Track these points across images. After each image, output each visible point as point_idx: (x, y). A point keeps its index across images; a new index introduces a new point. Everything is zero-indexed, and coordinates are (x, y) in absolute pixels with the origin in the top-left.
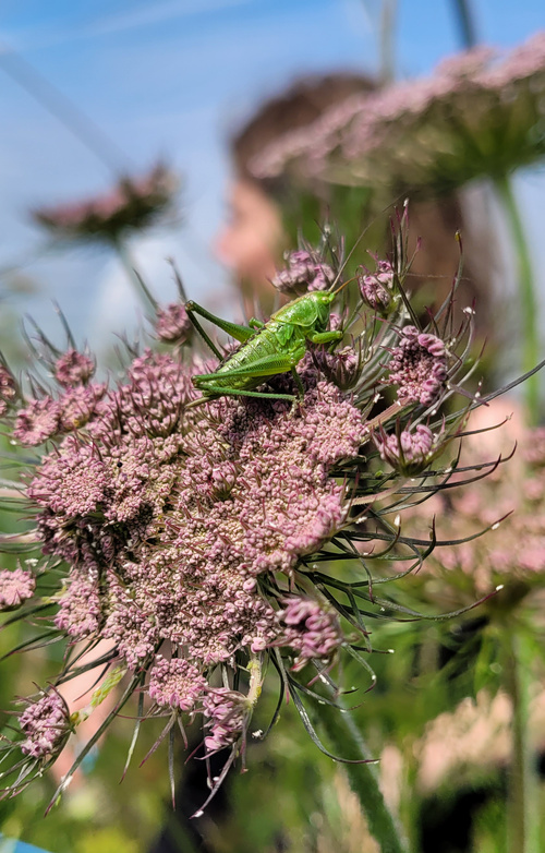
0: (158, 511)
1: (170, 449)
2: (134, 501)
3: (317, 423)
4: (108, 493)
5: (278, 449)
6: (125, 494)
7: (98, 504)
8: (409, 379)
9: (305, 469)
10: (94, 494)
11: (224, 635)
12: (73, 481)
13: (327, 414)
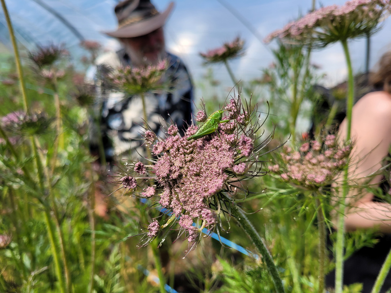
0: (184, 176)
1: (189, 158)
2: (177, 174)
3: (221, 157)
4: (170, 171)
5: (212, 163)
6: (175, 171)
7: (167, 174)
8: (244, 148)
9: (218, 170)
10: (167, 171)
11: (197, 211)
12: (162, 168)
13: (224, 155)
